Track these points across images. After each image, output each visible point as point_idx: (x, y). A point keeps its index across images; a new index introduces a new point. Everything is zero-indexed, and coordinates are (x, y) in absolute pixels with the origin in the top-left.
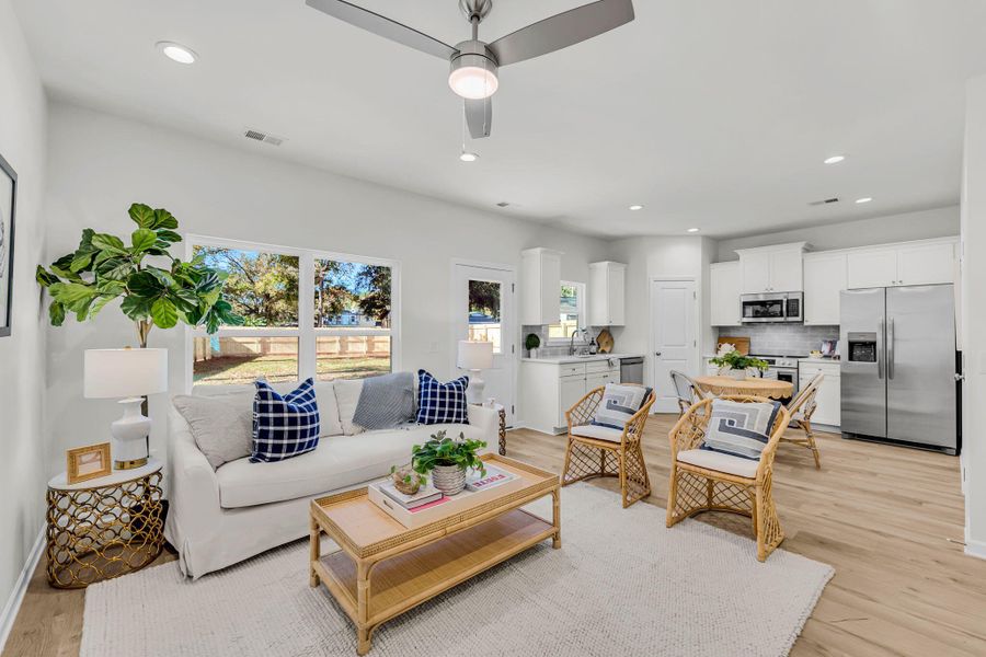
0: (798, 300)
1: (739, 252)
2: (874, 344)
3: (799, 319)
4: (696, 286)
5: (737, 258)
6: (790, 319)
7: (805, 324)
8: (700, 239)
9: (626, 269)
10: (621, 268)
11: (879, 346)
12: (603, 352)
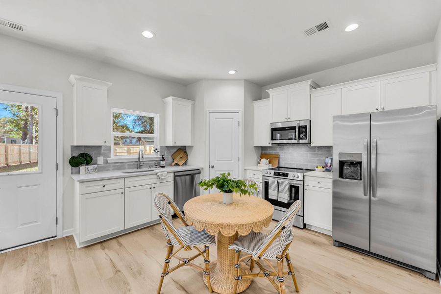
0: (306, 126)
1: (269, 91)
2: (360, 163)
3: (307, 141)
4: (239, 117)
5: (268, 96)
6: (301, 141)
7: (312, 145)
8: (243, 82)
9: (193, 105)
10: (189, 103)
11: (365, 165)
12: (177, 165)
